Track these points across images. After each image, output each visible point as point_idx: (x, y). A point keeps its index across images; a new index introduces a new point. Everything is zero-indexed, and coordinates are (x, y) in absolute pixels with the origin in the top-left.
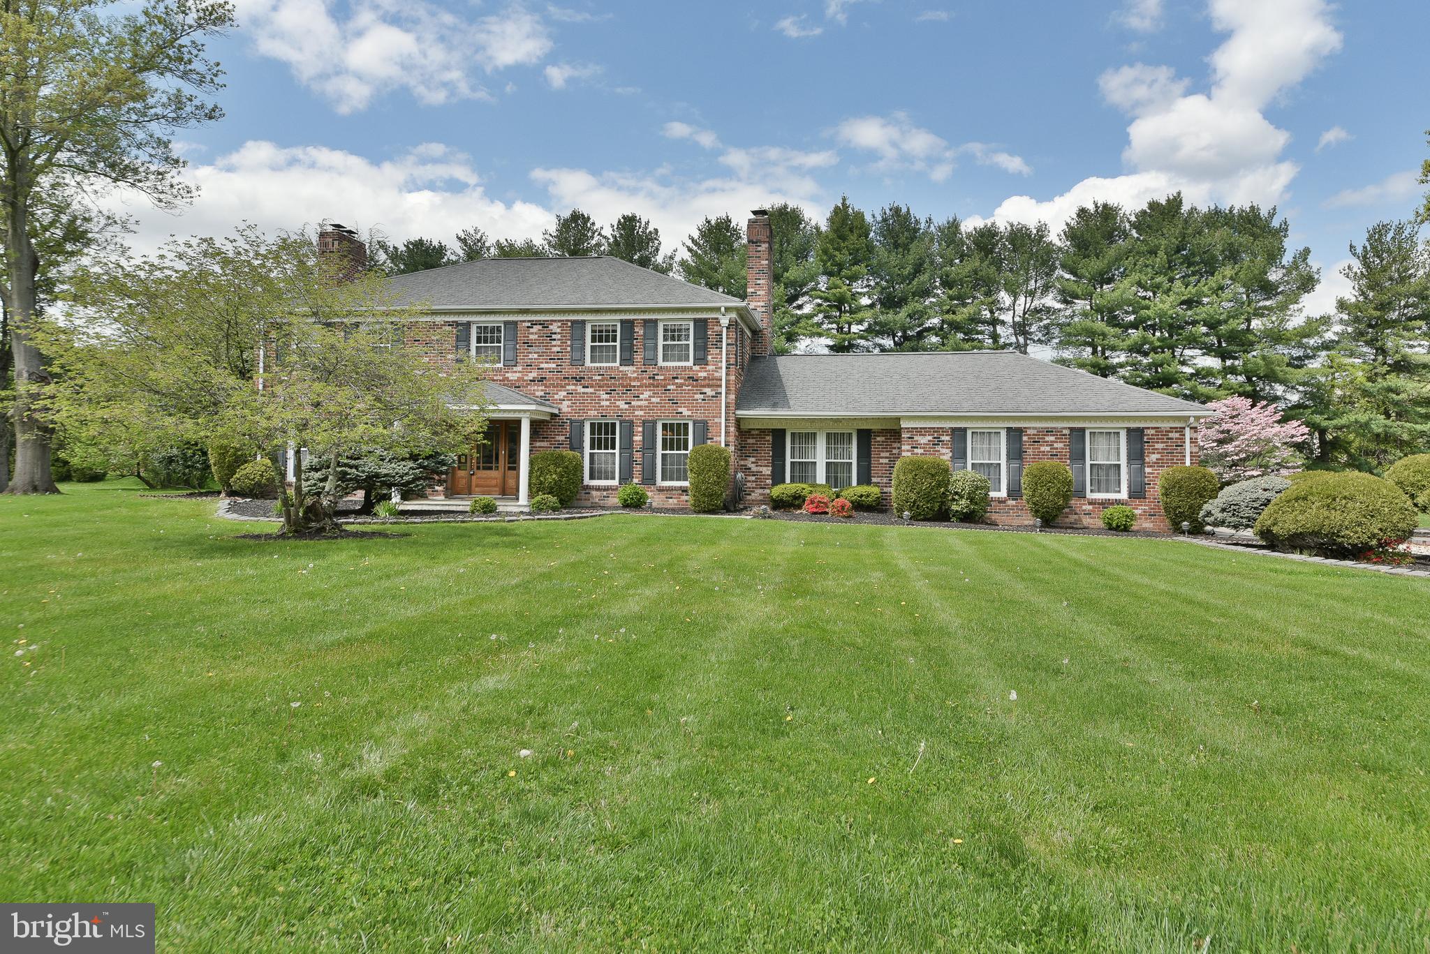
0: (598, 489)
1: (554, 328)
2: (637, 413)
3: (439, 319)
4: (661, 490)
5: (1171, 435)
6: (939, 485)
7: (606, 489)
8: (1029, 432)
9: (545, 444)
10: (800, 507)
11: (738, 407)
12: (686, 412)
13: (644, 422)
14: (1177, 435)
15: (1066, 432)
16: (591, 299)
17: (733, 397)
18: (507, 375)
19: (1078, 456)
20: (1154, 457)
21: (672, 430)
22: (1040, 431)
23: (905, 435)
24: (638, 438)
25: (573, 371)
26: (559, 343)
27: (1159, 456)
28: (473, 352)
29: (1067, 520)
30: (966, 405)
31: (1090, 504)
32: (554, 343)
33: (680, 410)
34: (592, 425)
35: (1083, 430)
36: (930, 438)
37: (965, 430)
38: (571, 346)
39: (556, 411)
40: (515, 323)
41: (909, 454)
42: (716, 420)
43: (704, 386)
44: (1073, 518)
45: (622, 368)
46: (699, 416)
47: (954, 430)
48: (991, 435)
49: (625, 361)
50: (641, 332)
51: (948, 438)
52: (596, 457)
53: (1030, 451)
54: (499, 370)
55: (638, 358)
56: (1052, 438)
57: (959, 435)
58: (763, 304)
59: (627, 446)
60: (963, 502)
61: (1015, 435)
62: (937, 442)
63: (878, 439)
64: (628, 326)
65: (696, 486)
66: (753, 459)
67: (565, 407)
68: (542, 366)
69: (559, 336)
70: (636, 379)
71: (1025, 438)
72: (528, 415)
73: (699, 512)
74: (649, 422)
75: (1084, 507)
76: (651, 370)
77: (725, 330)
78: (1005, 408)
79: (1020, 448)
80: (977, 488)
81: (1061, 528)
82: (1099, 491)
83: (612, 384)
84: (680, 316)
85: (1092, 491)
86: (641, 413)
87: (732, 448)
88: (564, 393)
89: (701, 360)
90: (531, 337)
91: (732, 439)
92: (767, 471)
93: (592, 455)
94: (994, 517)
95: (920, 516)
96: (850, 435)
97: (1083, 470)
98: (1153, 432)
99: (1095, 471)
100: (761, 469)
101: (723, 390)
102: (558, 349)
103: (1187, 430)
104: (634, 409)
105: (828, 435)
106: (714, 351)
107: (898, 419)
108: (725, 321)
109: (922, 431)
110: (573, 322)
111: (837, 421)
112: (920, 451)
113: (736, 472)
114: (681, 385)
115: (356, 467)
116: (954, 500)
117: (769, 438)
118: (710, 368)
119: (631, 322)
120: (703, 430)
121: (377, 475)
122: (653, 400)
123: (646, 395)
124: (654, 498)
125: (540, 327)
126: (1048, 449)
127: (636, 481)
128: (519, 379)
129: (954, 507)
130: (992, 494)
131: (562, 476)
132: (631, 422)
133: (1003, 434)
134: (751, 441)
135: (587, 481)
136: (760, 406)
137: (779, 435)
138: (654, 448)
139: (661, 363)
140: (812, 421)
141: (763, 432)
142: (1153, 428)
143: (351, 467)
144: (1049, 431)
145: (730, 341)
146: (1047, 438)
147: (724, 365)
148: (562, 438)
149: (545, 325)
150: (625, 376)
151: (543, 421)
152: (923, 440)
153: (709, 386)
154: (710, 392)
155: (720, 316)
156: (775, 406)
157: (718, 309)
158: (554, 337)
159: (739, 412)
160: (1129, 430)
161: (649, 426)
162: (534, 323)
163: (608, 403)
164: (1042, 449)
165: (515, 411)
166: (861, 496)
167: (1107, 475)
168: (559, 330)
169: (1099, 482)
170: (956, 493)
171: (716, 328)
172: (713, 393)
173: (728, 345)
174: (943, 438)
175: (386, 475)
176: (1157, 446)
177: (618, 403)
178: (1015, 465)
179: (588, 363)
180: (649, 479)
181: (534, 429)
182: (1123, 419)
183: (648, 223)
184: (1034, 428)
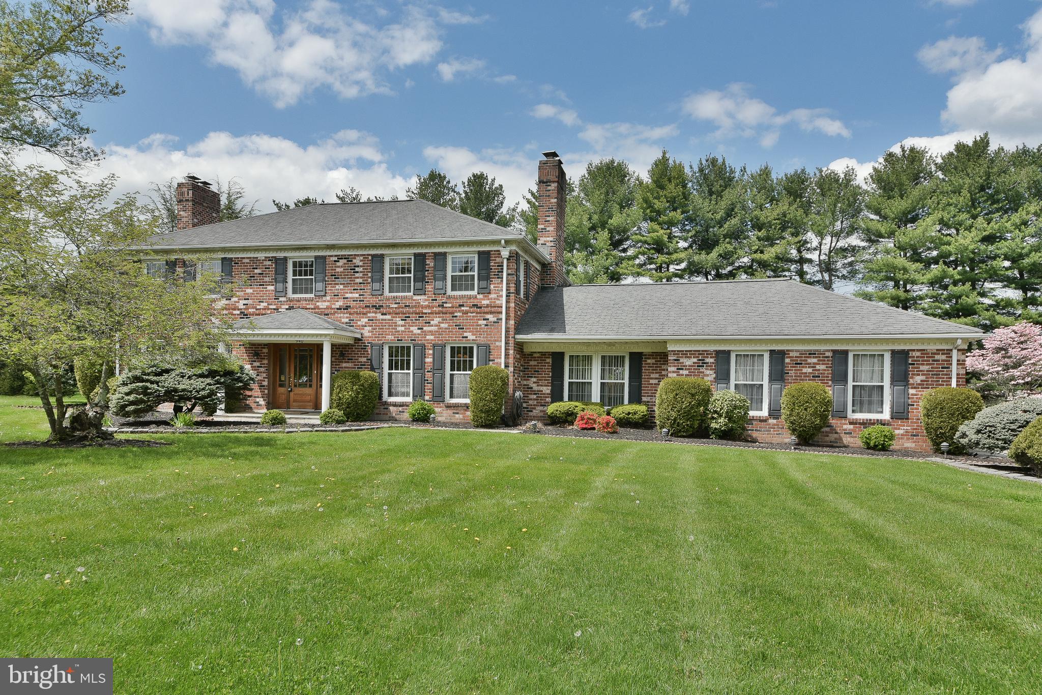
0: (395, 405)
1: (357, 261)
2: (428, 337)
3: (261, 255)
4: (449, 407)
5: (937, 357)
6: (699, 405)
7: (402, 405)
8: (791, 354)
9: (350, 365)
10: (572, 423)
11: (518, 330)
12: (471, 337)
13: (434, 346)
14: (944, 357)
15: (829, 354)
16: (389, 235)
17: (512, 322)
18: (318, 304)
19: (840, 378)
20: (918, 379)
21: (459, 352)
22: (802, 353)
23: (671, 358)
24: (429, 360)
25: (373, 300)
26: (361, 275)
27: (923, 378)
28: (290, 285)
29: (827, 439)
30: (731, 329)
31: (851, 423)
32: (357, 275)
33: (465, 334)
34: (390, 348)
35: (846, 353)
36: (695, 360)
37: (729, 352)
38: (372, 277)
39: (359, 336)
40: (324, 258)
41: (675, 375)
42: (497, 344)
43: (487, 313)
44: (833, 437)
45: (415, 297)
46: (482, 340)
47: (718, 352)
48: (755, 357)
49: (420, 291)
50: (432, 264)
51: (712, 360)
52: (393, 377)
53: (792, 373)
54: (311, 300)
55: (429, 287)
56: (815, 360)
57: (723, 357)
58: (551, 239)
59: (420, 367)
60: (722, 420)
61: (778, 357)
62: (702, 363)
63: (649, 361)
64: (420, 259)
65: (475, 404)
66: (534, 380)
67: (367, 332)
68: (347, 295)
69: (361, 269)
70: (428, 307)
71: (787, 360)
72: (328, 338)
73: (477, 427)
74: (438, 345)
75: (845, 427)
76: (441, 300)
77: (505, 261)
78: (768, 332)
79: (782, 370)
80: (735, 407)
81: (819, 446)
82: (861, 412)
83: (407, 313)
84: (466, 249)
85: (853, 411)
86: (432, 337)
87: (511, 369)
88: (366, 320)
89: (485, 291)
90: (338, 270)
91: (511, 361)
92: (547, 390)
93: (390, 375)
94: (755, 435)
95: (680, 433)
96: (623, 357)
97: (845, 391)
98: (918, 354)
99: (858, 391)
100: (541, 388)
101: (503, 316)
102: (360, 280)
103: (954, 352)
104: (425, 333)
105: (603, 357)
106: (495, 281)
107: (665, 342)
108: (505, 253)
109: (687, 354)
110: (373, 256)
111: (611, 344)
112: (685, 372)
113: (514, 391)
114: (466, 313)
115: (157, 383)
116: (713, 418)
117: (549, 360)
118: (493, 296)
119: (423, 256)
120: (487, 352)
121: (176, 390)
122: (442, 325)
123: (436, 321)
124: (441, 413)
125: (345, 261)
126: (810, 370)
127: (427, 398)
128: (327, 308)
129: (714, 425)
130: (752, 413)
131: (358, 393)
132: (423, 347)
133: (767, 357)
134: (532, 363)
135: (385, 397)
136: (539, 331)
137: (558, 357)
138: (442, 368)
139: (449, 292)
140: (588, 344)
141: (543, 354)
142: (918, 350)
143: (152, 383)
144: (812, 354)
145: (510, 272)
146: (809, 361)
147: (504, 293)
148: (364, 360)
149: (349, 259)
150: (418, 305)
151: (348, 345)
152: (688, 362)
153: (491, 313)
154: (491, 318)
155: (501, 249)
156: (552, 330)
157: (497, 242)
158: (357, 269)
159: (518, 337)
160: (893, 352)
161: (439, 349)
162: (340, 258)
163: (403, 329)
164: (804, 370)
165: (317, 335)
166: (629, 413)
167: (870, 396)
168: (361, 264)
169: (861, 403)
170: (715, 412)
171: (498, 260)
172: (495, 319)
173: (508, 274)
174: (707, 360)
175: (183, 390)
176: (922, 368)
177: (412, 328)
178: (776, 386)
179: (387, 293)
180: (439, 397)
181: (341, 352)
182: (887, 341)
183: (493, 180)
184: (797, 351)
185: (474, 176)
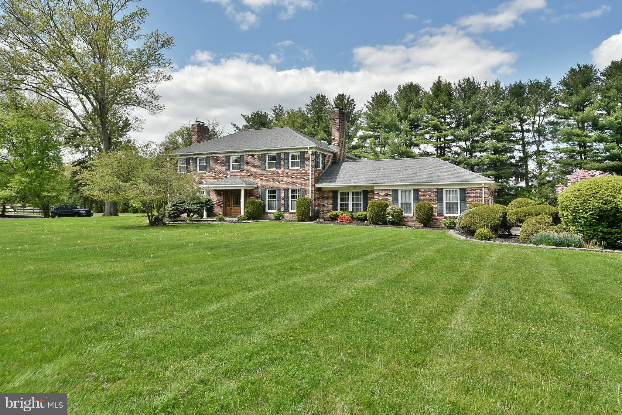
0: (270, 213)
1: (256, 157)
2: (282, 186)
3: (220, 155)
4: (290, 213)
5: (477, 191)
6: (382, 211)
7: (273, 213)
8: (421, 190)
9: (253, 198)
10: (337, 219)
11: (316, 182)
12: (298, 186)
13: (284, 189)
14: (480, 191)
15: (436, 190)
16: (268, 146)
17: (313, 179)
18: (241, 174)
19: (440, 199)
20: (470, 200)
21: (294, 192)
22: (425, 190)
23: (376, 192)
24: (282, 195)
25: (262, 172)
26: (257, 162)
27: (472, 199)
28: (231, 167)
29: (436, 224)
30: (398, 181)
31: (445, 218)
32: (256, 162)
33: (296, 185)
34: (269, 191)
35: (442, 189)
36: (385, 193)
37: (397, 190)
38: (261, 163)
39: (256, 186)
40: (243, 156)
41: (377, 199)
42: (308, 188)
43: (304, 176)
44: (438, 224)
45: (277, 170)
46: (302, 187)
47: (393, 190)
48: (408, 192)
49: (279, 168)
50: (283, 157)
51: (391, 193)
52: (270, 202)
53: (422, 198)
54: (239, 172)
55: (282, 166)
56: (430, 193)
57: (395, 192)
58: (337, 142)
59: (280, 198)
60: (390, 217)
61: (416, 191)
62: (387, 195)
63: (370, 194)
64: (279, 155)
65: (297, 212)
66: (326, 202)
67: (259, 184)
68: (252, 170)
69: (257, 160)
70: (282, 174)
71: (420, 193)
72: (243, 188)
73: (298, 221)
74: (286, 189)
75: (443, 220)
76: (287, 171)
77: (310, 155)
78: (411, 182)
79: (418, 197)
80: (395, 212)
81: (431, 227)
82: (450, 213)
83: (275, 176)
84: (296, 151)
85: (447, 213)
86: (283, 186)
87: (313, 198)
88: (259, 180)
89: (303, 167)
90: (249, 160)
91: (313, 195)
92: (331, 206)
93: (268, 201)
94: (408, 223)
95: (375, 222)
96: (361, 192)
97: (442, 205)
98: (470, 189)
99: (448, 205)
100: (329, 206)
101: (310, 177)
102: (257, 164)
103: (483, 188)
104: (281, 184)
105: (353, 193)
106: (307, 163)
107: (373, 186)
108: (310, 152)
109: (381, 191)
110: (262, 154)
111: (355, 187)
112: (381, 198)
113: (315, 207)
114: (296, 176)
115: (181, 206)
116: (388, 217)
117: (332, 194)
118: (306, 169)
119: (280, 154)
120: (304, 191)
121: (187, 209)
122: (287, 181)
123: (285, 179)
124: (287, 216)
125: (251, 157)
126: (429, 197)
127: (282, 210)
128: (245, 175)
129: (388, 219)
130: (406, 215)
131: (254, 209)
132: (280, 189)
133: (412, 191)
134: (325, 195)
135: (267, 210)
136: (325, 182)
137: (335, 193)
138: (288, 198)
139: (290, 168)
140: (346, 187)
141: (329, 192)
143: (179, 206)
144: (429, 190)
145: (312, 159)
146: (428, 193)
147: (310, 168)
148: (259, 195)
149: (252, 156)
150: (278, 173)
151: (252, 190)
152: (382, 194)
153: (306, 176)
154: (305, 177)
155: (308, 151)
156: (330, 182)
157: (307, 148)
158: (256, 160)
159: (316, 185)
160: (460, 189)
161: (287, 190)
162: (249, 155)
163: (273, 183)
164: (426, 197)
165: (239, 187)
166: (359, 215)
167: (453, 207)
168: (257, 158)
169: (450, 210)
170: (388, 214)
171: (308, 155)
172: (307, 178)
173: (312, 161)
174: (389, 193)
175: (189, 209)
176: (472, 195)
177: (276, 183)
178: (417, 204)
179: (267, 169)
180: (287, 210)
181: (249, 193)
182: (457, 184)
183: (349, 97)
184: (423, 189)
185: (339, 95)
